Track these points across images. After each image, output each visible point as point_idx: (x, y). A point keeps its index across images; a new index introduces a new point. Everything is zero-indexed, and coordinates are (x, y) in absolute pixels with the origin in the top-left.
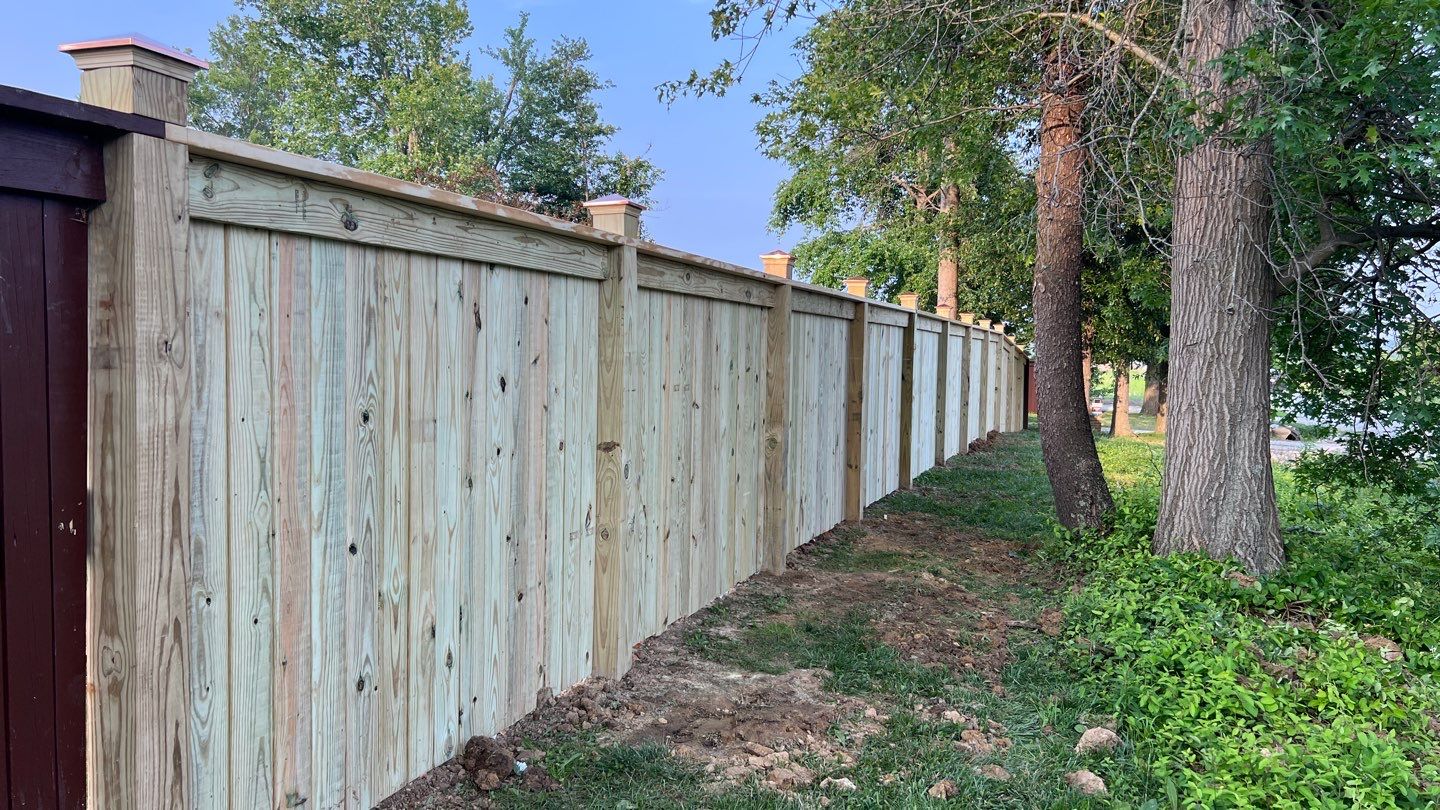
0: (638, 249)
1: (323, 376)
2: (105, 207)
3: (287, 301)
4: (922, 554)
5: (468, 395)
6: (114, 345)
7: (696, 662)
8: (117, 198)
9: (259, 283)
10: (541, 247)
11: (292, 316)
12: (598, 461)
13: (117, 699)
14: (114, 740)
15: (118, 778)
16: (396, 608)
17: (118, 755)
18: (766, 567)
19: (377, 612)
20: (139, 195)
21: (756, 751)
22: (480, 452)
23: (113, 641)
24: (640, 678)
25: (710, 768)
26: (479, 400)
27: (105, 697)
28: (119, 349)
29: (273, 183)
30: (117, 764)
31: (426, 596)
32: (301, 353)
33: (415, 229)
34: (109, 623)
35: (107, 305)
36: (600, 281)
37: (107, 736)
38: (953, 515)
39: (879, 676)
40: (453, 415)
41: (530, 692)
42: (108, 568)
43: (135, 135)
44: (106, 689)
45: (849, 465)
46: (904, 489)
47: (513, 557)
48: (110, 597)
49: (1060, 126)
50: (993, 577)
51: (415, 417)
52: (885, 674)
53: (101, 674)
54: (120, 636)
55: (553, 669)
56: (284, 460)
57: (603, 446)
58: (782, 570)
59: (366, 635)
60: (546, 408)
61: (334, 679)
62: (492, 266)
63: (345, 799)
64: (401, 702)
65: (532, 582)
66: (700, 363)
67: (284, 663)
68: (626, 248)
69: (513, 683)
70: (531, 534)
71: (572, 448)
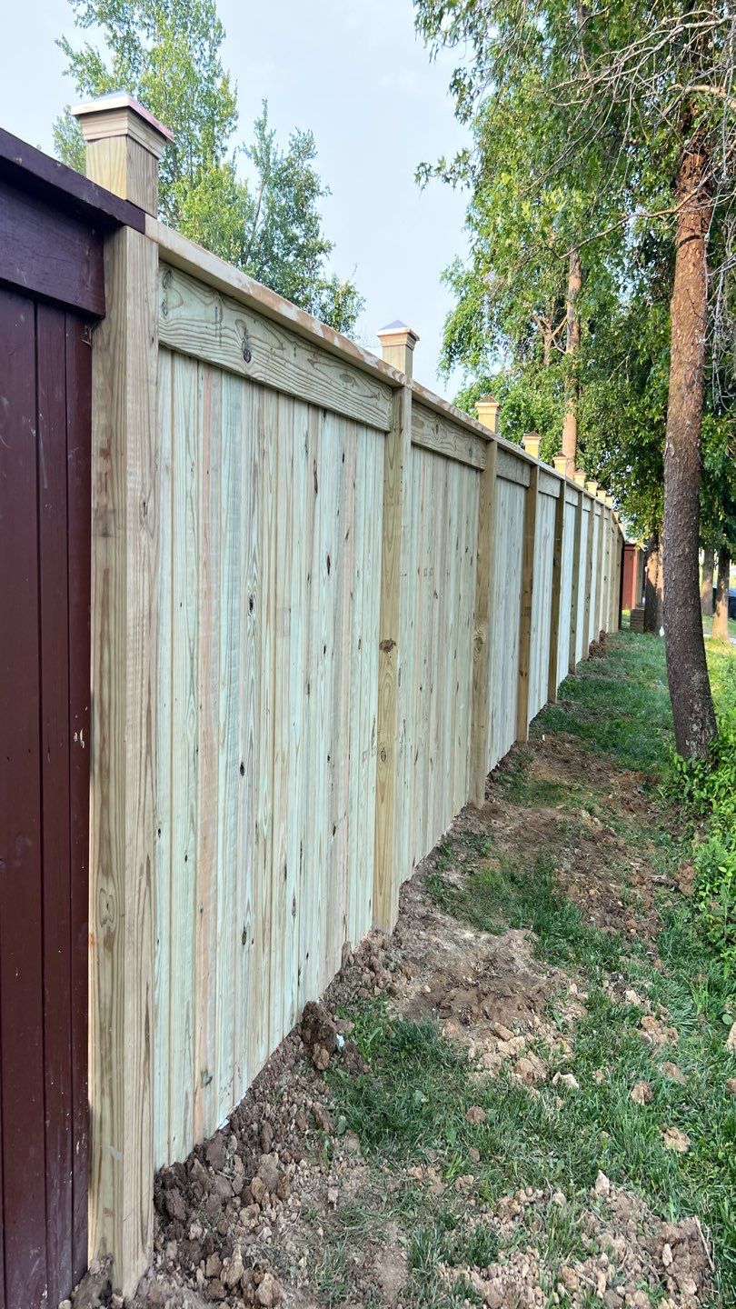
0: (413, 392)
1: (227, 550)
2: (104, 324)
3: (207, 453)
4: (577, 785)
5: (309, 577)
6: (110, 507)
7: (439, 916)
8: (114, 312)
9: (191, 429)
10: (355, 389)
11: (210, 472)
12: (380, 664)
13: (110, 954)
14: (108, 1006)
15: (110, 1052)
16: (265, 840)
17: (110, 1026)
18: (471, 798)
19: (255, 846)
20: (130, 307)
21: (502, 1034)
22: (314, 652)
23: (107, 883)
24: (406, 934)
25: (472, 1053)
26: (315, 581)
27: (102, 951)
28: (114, 510)
29: (203, 298)
30: (110, 1034)
31: (283, 825)
32: (215, 521)
33: (283, 362)
34: (105, 862)
35: (106, 453)
36: (386, 433)
37: (103, 1000)
38: (591, 737)
39: (572, 942)
40: (300, 604)
41: (338, 947)
42: (105, 790)
43: (128, 227)
44: (102, 943)
45: (521, 673)
46: (552, 702)
47: (331, 782)
48: (106, 827)
49: (692, 238)
50: (631, 817)
51: (279, 607)
52: (576, 940)
53: (99, 924)
54: (112, 876)
55: (351, 920)
56: (204, 657)
57: (384, 645)
58: (482, 803)
59: (248, 875)
60: (352, 595)
61: (229, 930)
62: (326, 411)
63: (233, 1079)
64: (266, 959)
65: (341, 814)
66: (439, 540)
67: (201, 911)
68: (406, 390)
69: (328, 935)
70: (341, 752)
71: (365, 646)
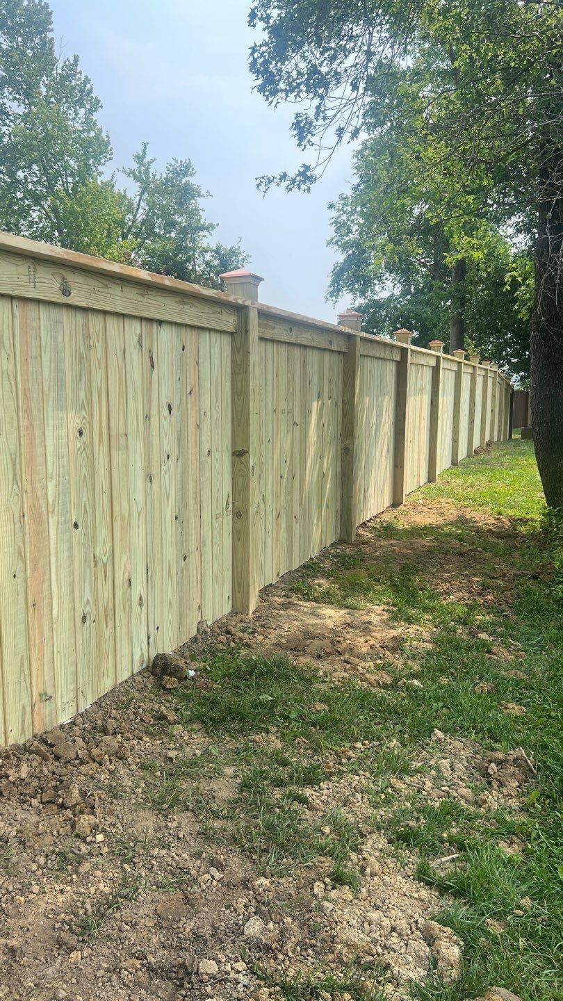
0: (258, 310)
1: (51, 402)
3: (25, 349)
5: (147, 417)
7: (301, 602)
9: (6, 336)
10: (194, 309)
11: (29, 359)
12: (233, 464)
16: (105, 566)
18: (342, 537)
19: (93, 569)
22: (156, 458)
24: (264, 613)
25: (321, 673)
26: (154, 420)
29: (13, 261)
31: (125, 557)
32: (36, 386)
33: (108, 295)
36: (232, 334)
40: (138, 432)
41: (193, 623)
45: (396, 466)
46: (432, 482)
47: (180, 530)
51: (113, 433)
55: (206, 607)
56: (28, 463)
57: (236, 453)
58: (352, 539)
59: (87, 584)
60: (198, 426)
61: (67, 615)
62: (160, 322)
63: (77, 697)
64: (110, 630)
65: (192, 548)
66: (298, 393)
67: (34, 605)
68: (251, 309)
69: (181, 617)
70: (191, 514)
71: (216, 455)
